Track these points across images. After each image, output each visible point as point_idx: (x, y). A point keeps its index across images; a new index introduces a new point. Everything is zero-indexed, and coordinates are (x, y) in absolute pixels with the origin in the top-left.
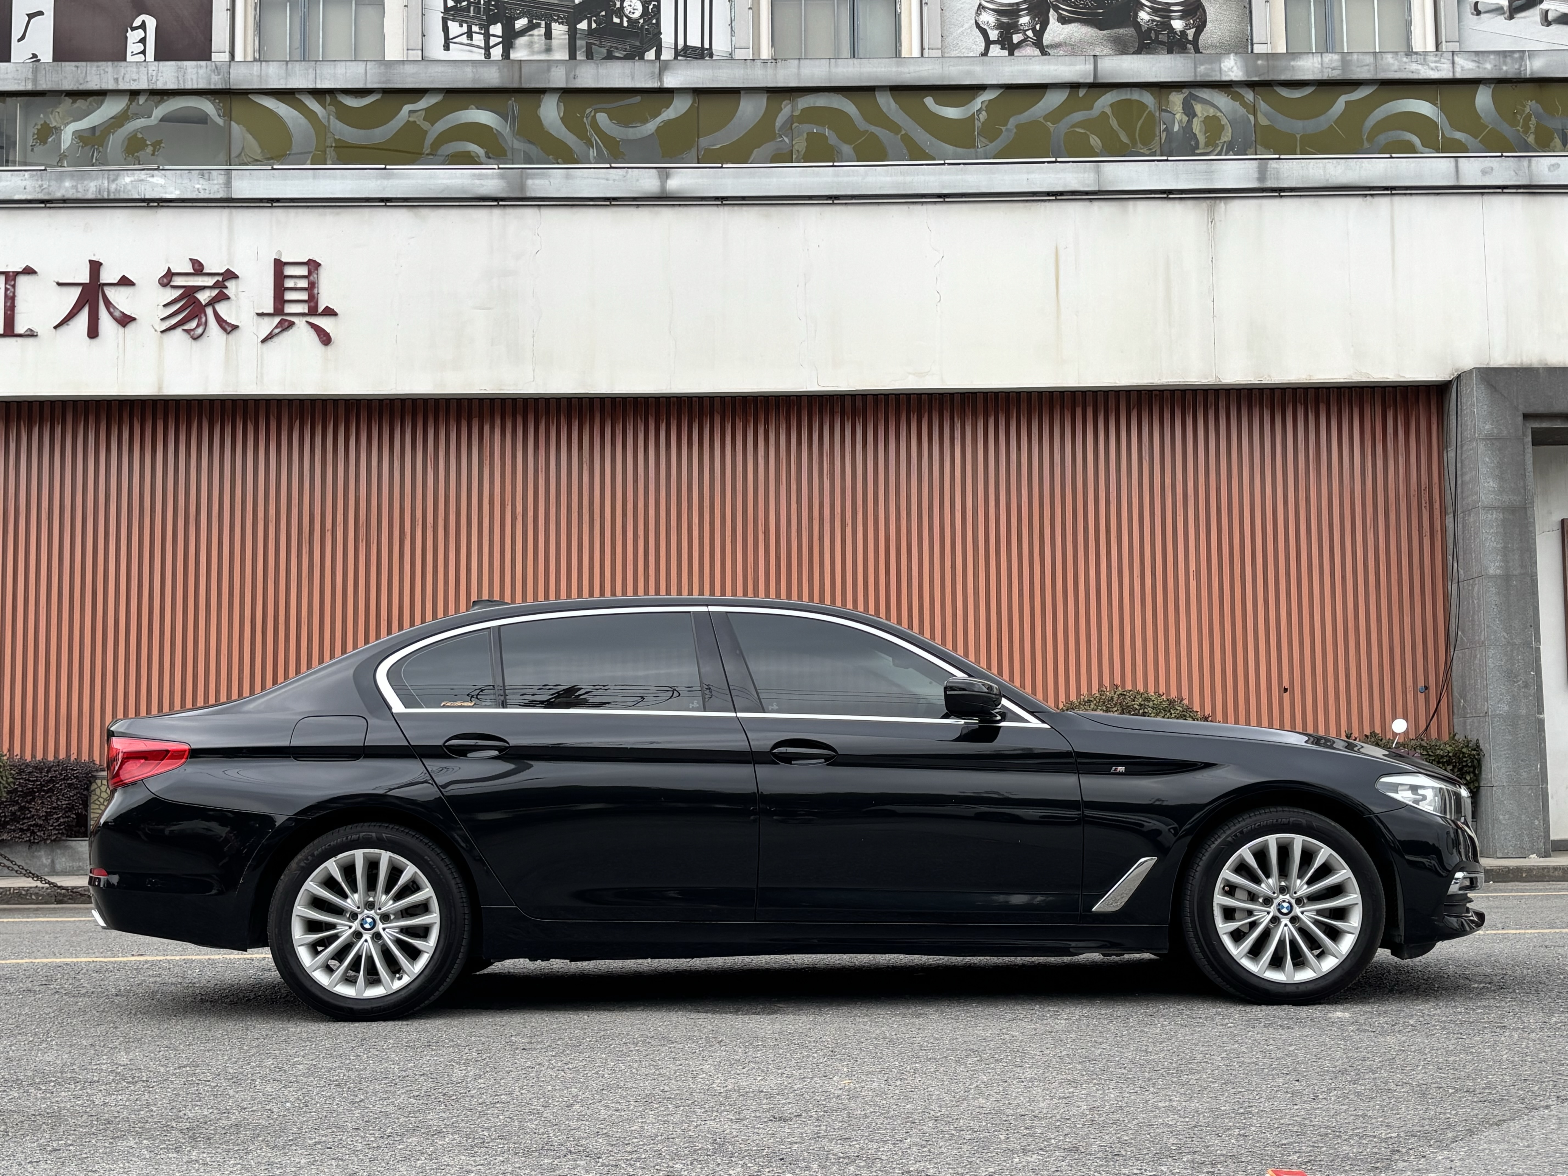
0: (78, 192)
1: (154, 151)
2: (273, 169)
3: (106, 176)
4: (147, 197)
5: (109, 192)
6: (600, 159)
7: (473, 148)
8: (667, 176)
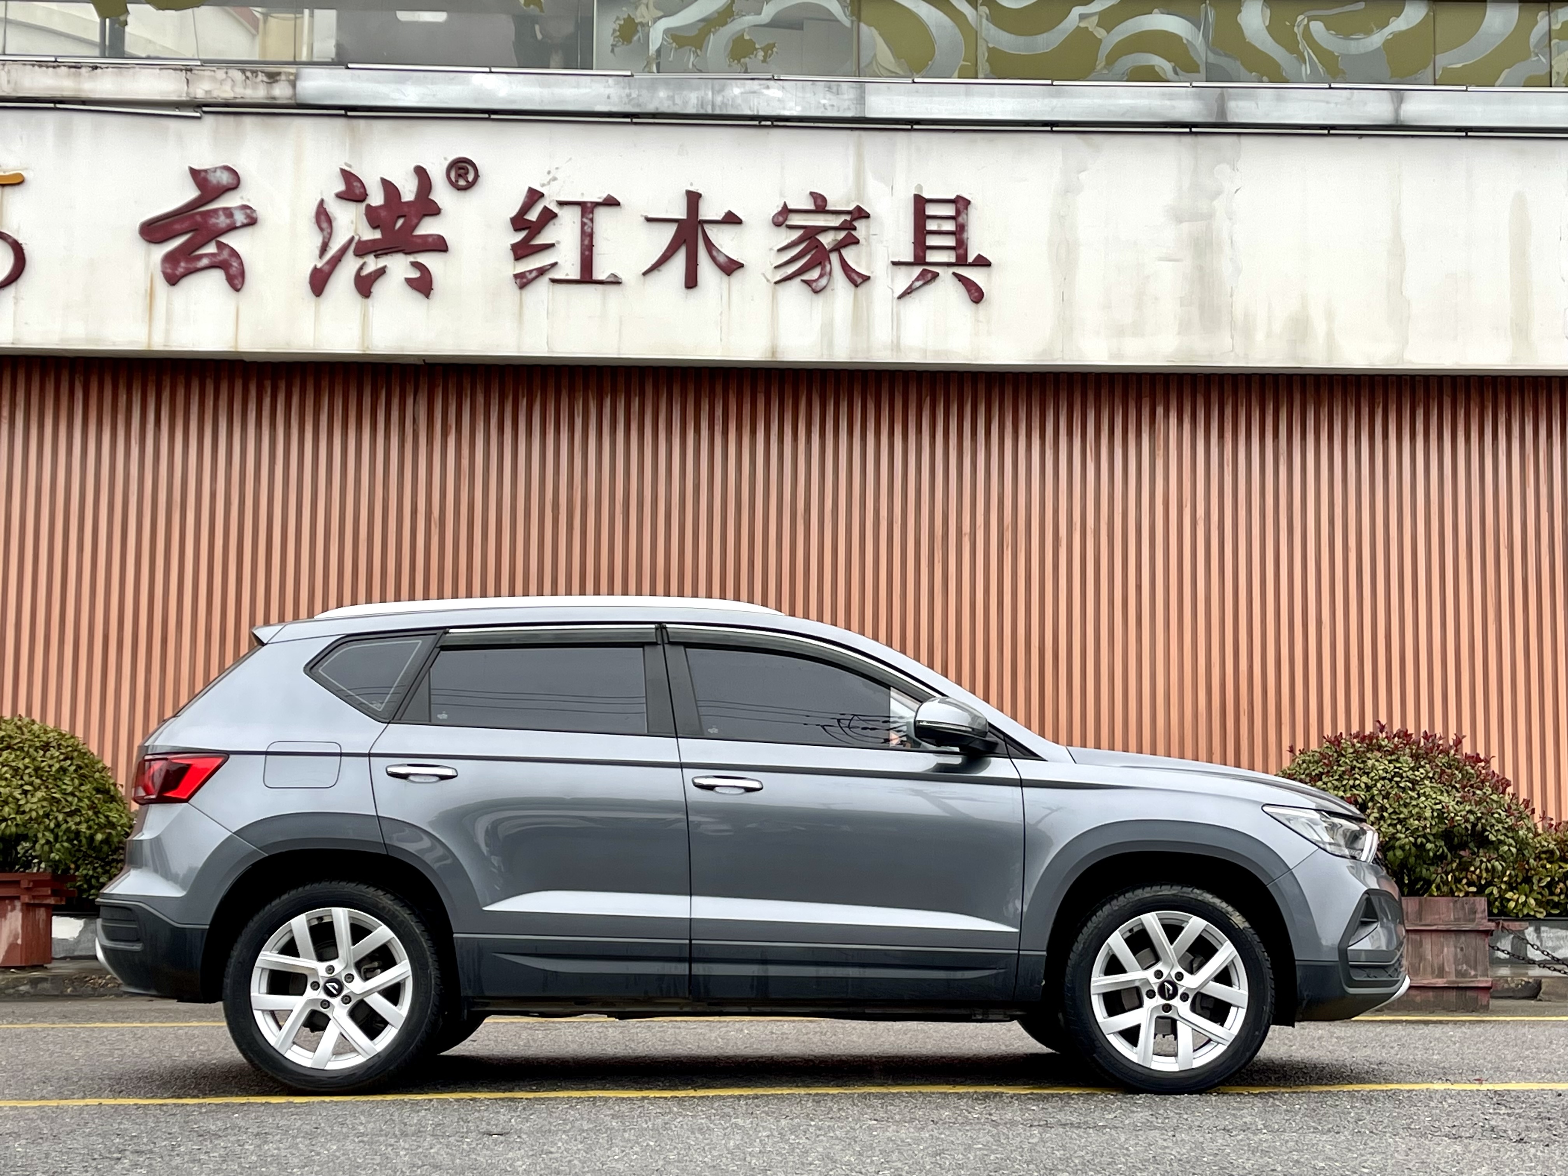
0: (674, 104)
1: (765, 57)
2: (914, 82)
3: (710, 86)
4: (761, 113)
5: (713, 106)
6: (1314, 78)
7: (1157, 61)
8: (1401, 101)
